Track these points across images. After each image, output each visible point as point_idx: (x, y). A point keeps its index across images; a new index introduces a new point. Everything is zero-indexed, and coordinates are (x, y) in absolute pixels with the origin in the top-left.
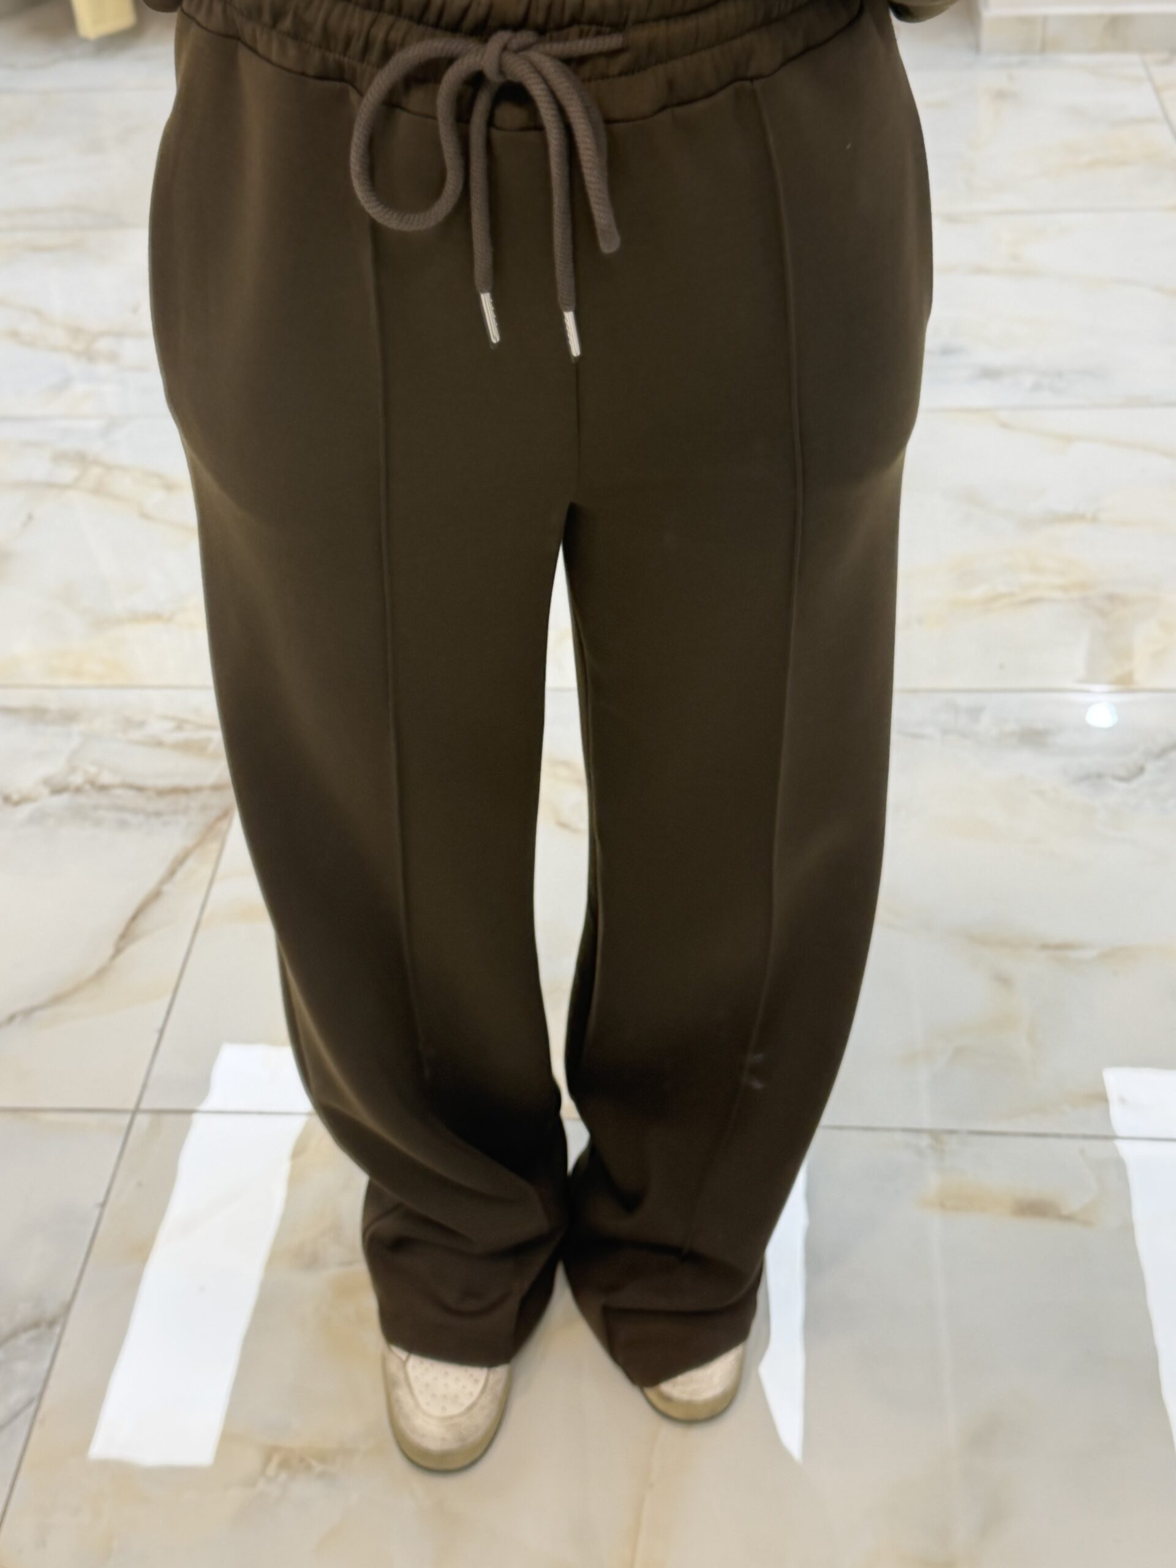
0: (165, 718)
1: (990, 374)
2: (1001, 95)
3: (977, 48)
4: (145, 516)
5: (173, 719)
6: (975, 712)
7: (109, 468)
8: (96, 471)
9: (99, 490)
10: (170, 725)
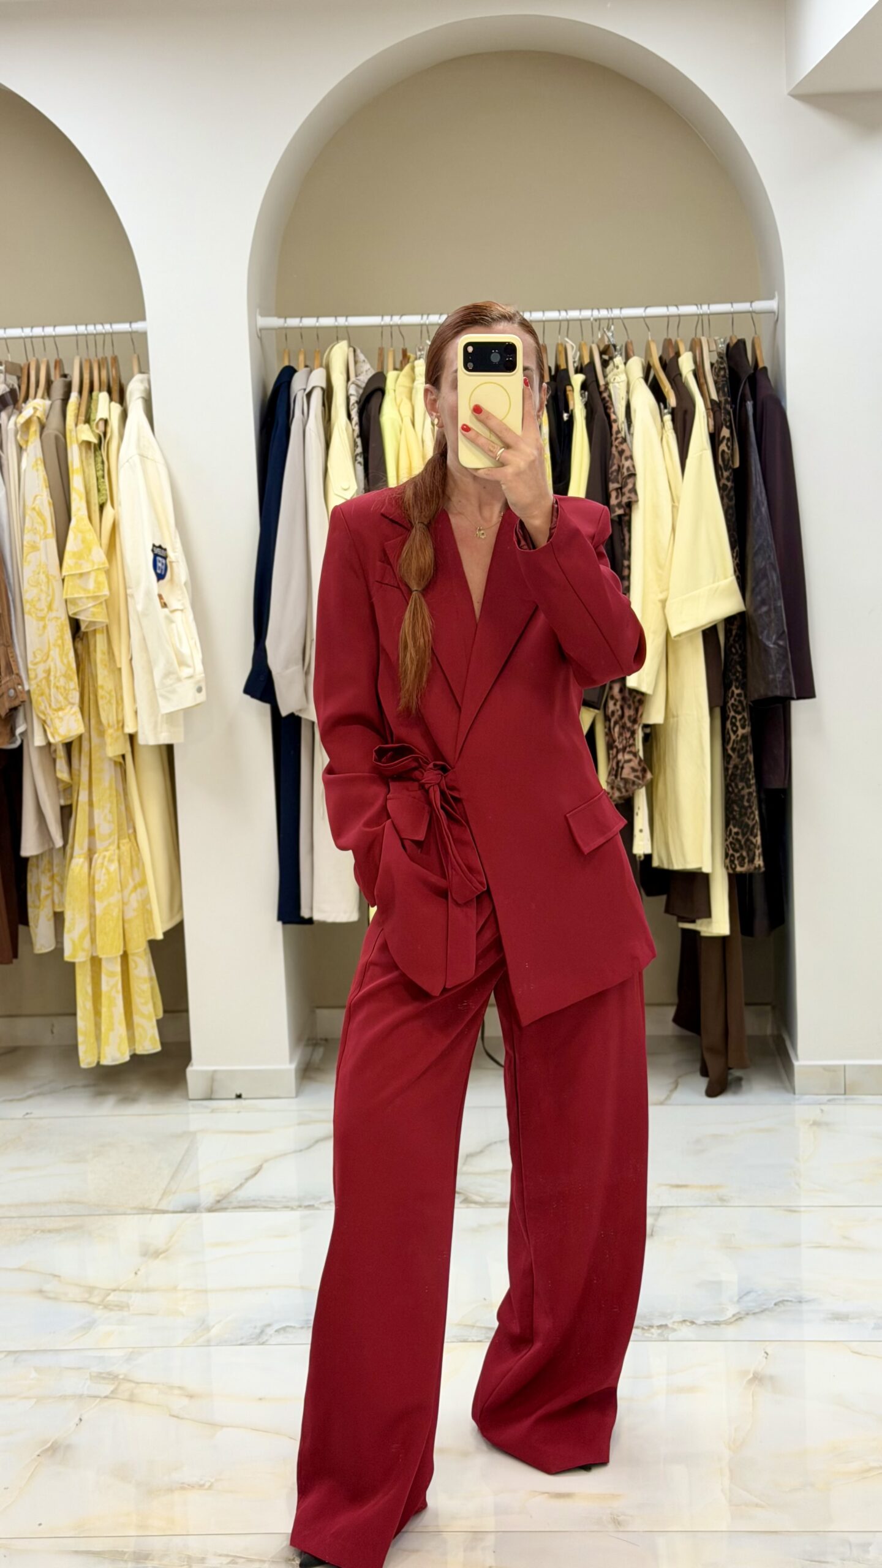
0: (220, 1555)
1: (839, 1317)
2: (816, 1123)
3: (793, 1090)
4: (174, 1416)
5: (227, 1556)
6: (865, 1547)
7: (138, 1383)
8: (127, 1386)
9: (132, 1399)
10: (226, 1560)
